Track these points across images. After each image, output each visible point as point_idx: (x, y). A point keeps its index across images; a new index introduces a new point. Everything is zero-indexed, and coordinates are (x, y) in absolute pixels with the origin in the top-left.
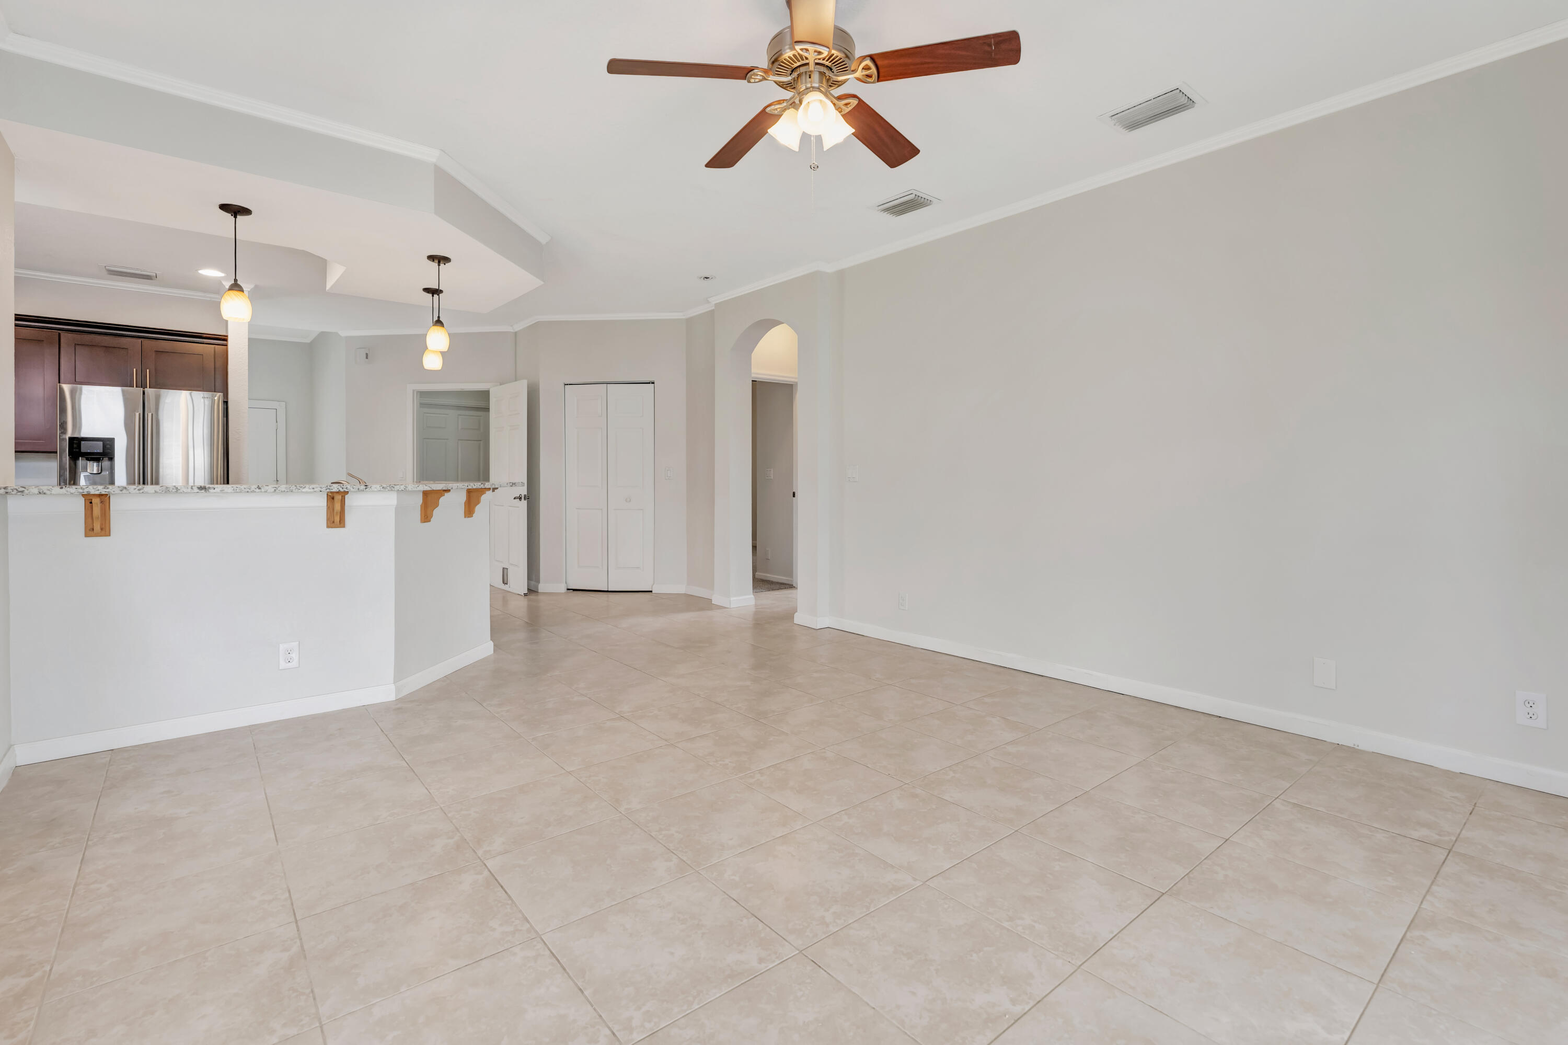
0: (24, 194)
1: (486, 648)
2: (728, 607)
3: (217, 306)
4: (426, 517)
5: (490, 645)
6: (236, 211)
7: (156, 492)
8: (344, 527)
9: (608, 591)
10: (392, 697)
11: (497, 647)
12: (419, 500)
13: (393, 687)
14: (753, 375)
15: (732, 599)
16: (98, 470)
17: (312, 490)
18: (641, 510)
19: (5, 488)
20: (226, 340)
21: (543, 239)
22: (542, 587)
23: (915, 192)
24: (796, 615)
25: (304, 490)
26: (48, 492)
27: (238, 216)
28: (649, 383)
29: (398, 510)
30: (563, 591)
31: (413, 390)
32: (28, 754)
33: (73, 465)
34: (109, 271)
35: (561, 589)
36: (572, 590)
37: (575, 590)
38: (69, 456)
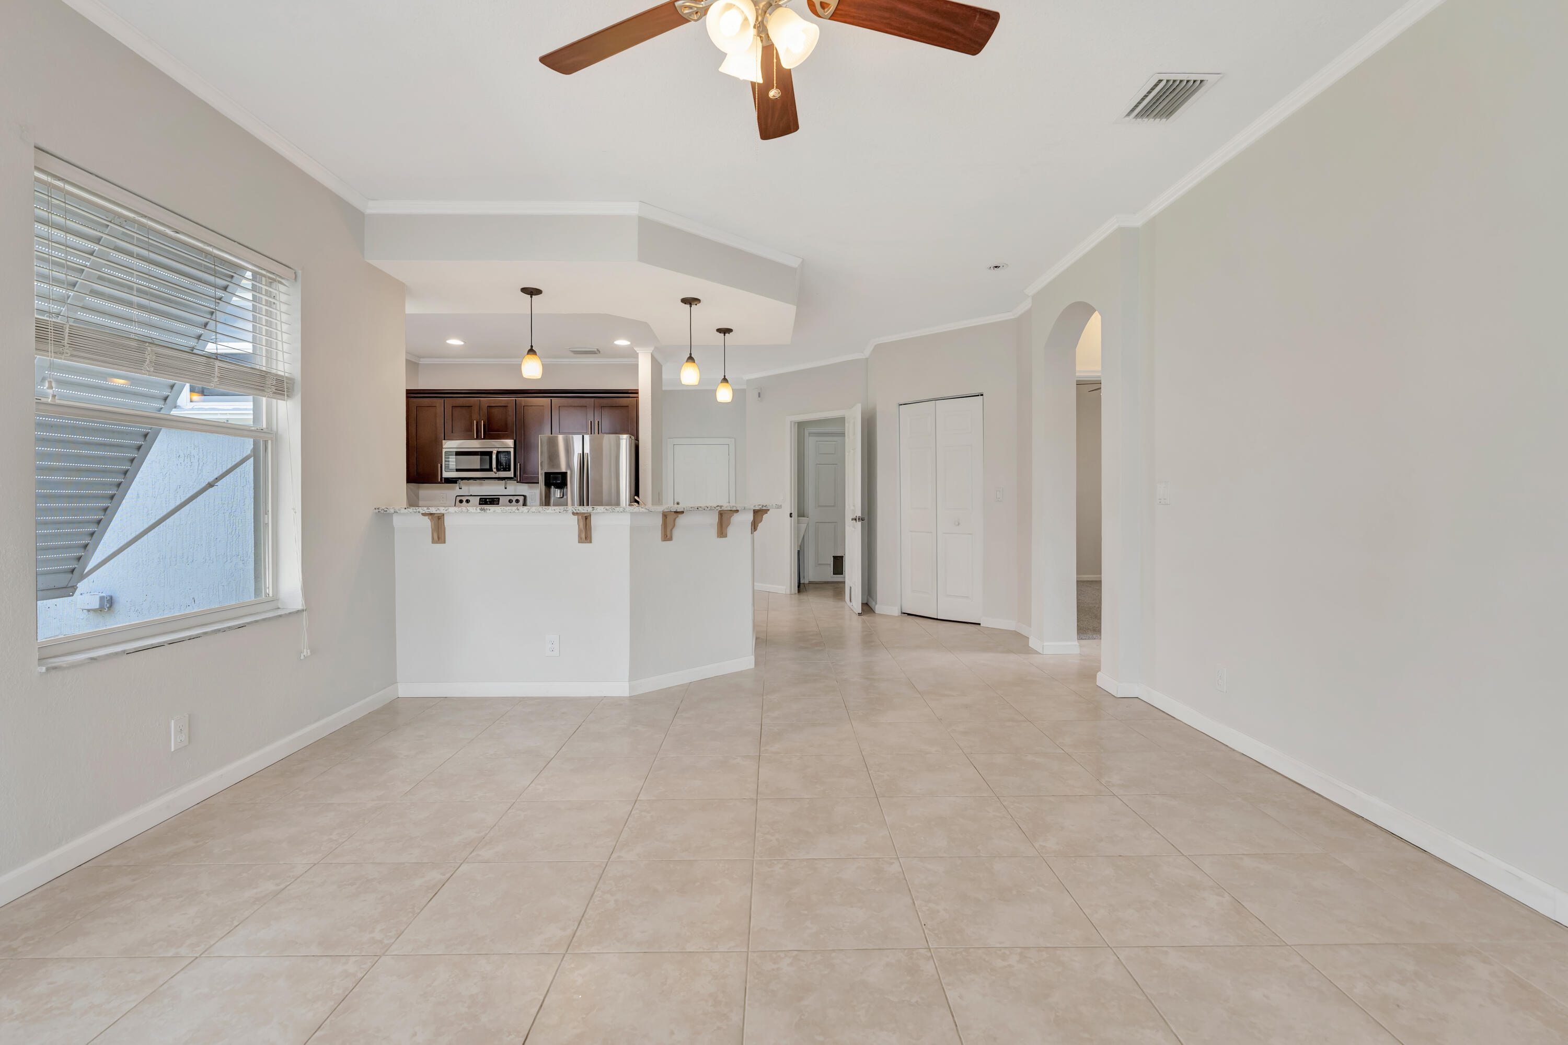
0: (411, 308)
1: (746, 661)
2: (1042, 653)
3: (519, 367)
4: (667, 536)
5: (752, 658)
6: (532, 292)
7: (455, 512)
8: (591, 542)
9: (937, 619)
10: (626, 693)
11: (759, 661)
12: (659, 521)
13: (627, 684)
14: (1077, 374)
15: (1045, 644)
16: (560, 495)
17: (553, 511)
18: (970, 534)
19: (378, 509)
20: (637, 393)
21: (794, 263)
22: (879, 608)
23: (1165, 77)
24: (1099, 675)
25: (548, 511)
26: (399, 512)
27: (533, 296)
28: (979, 395)
29: (633, 529)
30: (897, 615)
31: (791, 422)
32: (405, 690)
33: (548, 492)
34: (572, 351)
35: (896, 612)
36: (906, 613)
37: (909, 614)
38: (545, 485)
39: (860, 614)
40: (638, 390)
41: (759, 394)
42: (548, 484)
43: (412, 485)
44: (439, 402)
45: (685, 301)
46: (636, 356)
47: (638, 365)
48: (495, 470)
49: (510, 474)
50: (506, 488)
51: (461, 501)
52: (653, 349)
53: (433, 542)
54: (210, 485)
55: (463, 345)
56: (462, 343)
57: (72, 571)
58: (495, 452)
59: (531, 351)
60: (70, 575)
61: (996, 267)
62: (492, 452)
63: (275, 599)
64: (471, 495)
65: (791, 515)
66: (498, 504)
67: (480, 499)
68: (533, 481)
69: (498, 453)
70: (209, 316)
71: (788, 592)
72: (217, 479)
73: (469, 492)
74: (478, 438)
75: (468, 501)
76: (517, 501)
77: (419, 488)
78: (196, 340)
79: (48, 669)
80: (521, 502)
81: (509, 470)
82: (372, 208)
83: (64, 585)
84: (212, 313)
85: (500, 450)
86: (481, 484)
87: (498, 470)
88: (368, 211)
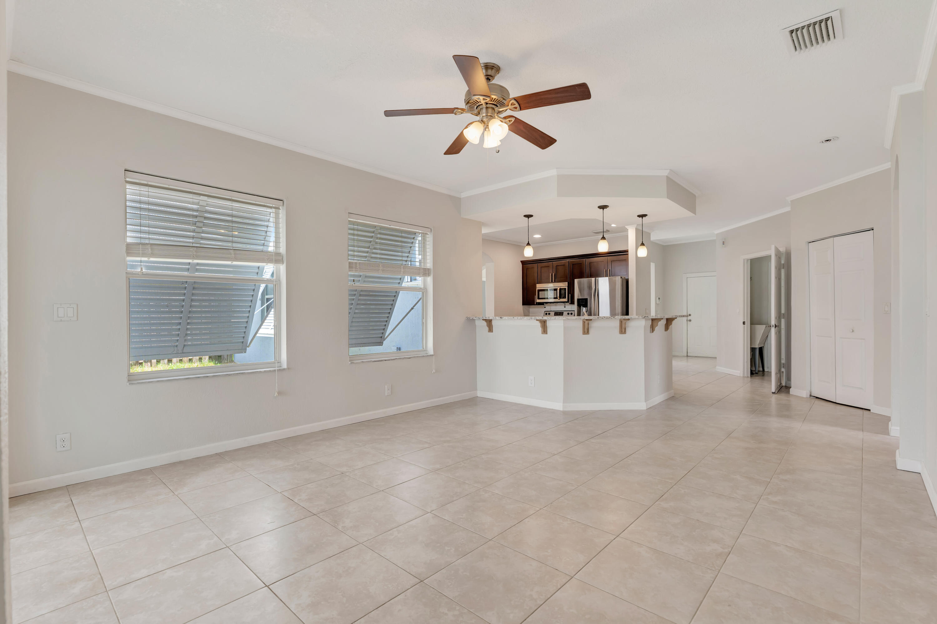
4: (586, 332)
9: (836, 403)
10: (561, 409)
13: (562, 405)
18: (864, 340)
19: (468, 317)
20: (628, 252)
22: (792, 391)
28: (870, 230)
29: (565, 328)
30: (805, 396)
31: (744, 260)
32: (480, 394)
33: (579, 308)
34: (594, 233)
35: (804, 394)
36: (815, 397)
37: (817, 398)
38: (577, 305)
39: (773, 393)
40: (628, 250)
41: (723, 242)
42: (579, 305)
43: (526, 306)
44: (535, 266)
45: (600, 207)
46: (627, 230)
47: (628, 236)
48: (559, 298)
49: (566, 300)
50: (565, 307)
51: (546, 314)
52: (636, 225)
53: (489, 332)
54: (412, 309)
55: (541, 237)
56: (541, 236)
57: (381, 337)
58: (559, 289)
59: (528, 244)
60: (381, 338)
61: (827, 141)
62: (557, 289)
63: (426, 350)
64: (551, 311)
65: (744, 323)
66: (563, 315)
67: (555, 312)
68: (572, 303)
69: (560, 289)
70: (410, 249)
71: (742, 375)
72: (414, 306)
73: (551, 309)
74: (552, 282)
75: (549, 314)
76: (571, 314)
77: (529, 307)
78: (407, 258)
79: (351, 363)
80: (573, 314)
81: (565, 298)
82: (463, 195)
83: (380, 342)
84: (411, 247)
85: (561, 288)
86: (556, 305)
87: (560, 298)
88: (462, 197)
